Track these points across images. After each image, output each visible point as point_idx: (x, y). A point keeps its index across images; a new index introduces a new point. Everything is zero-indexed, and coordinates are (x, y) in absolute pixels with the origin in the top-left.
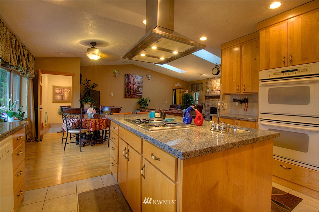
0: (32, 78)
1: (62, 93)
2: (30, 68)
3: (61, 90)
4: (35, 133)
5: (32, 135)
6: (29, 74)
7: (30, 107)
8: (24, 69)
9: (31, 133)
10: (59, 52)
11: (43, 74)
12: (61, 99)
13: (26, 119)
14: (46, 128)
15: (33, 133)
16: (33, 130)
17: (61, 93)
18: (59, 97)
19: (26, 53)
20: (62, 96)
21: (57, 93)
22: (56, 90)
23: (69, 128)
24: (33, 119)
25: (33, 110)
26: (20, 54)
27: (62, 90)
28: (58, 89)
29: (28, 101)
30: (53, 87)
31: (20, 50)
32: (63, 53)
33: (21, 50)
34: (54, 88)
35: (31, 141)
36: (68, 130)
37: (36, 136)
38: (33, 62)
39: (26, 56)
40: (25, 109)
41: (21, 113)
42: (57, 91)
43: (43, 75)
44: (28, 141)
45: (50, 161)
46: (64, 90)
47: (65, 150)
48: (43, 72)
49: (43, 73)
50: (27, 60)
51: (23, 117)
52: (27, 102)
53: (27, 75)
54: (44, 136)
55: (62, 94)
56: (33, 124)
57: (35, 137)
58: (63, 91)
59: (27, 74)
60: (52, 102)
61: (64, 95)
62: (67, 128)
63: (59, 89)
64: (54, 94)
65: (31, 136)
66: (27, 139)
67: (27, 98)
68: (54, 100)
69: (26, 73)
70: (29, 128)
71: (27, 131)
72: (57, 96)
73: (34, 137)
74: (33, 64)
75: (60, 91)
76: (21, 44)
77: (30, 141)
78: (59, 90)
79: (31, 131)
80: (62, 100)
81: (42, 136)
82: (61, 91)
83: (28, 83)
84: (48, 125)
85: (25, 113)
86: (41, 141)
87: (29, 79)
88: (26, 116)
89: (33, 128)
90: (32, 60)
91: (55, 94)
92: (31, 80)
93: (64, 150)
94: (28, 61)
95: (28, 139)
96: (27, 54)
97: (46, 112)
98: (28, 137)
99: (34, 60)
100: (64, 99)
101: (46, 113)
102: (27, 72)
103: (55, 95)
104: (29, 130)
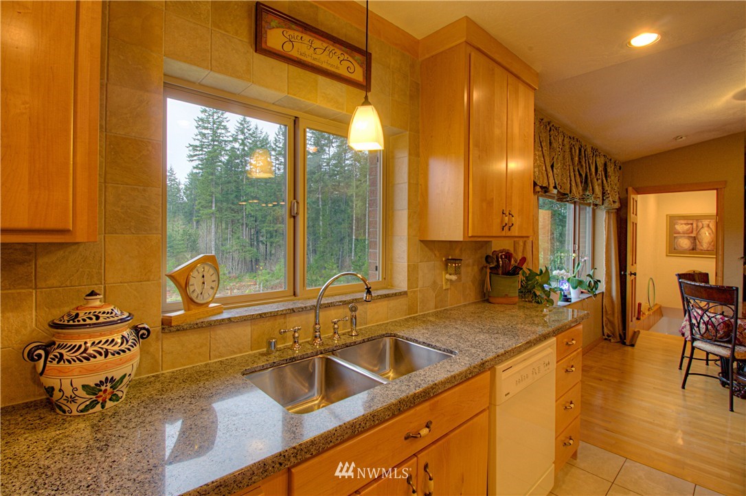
0: (613, 209)
1: (695, 232)
2: (608, 192)
3: (692, 224)
4: (620, 325)
5: (614, 328)
6: (606, 204)
7: (611, 269)
8: (595, 198)
9: (612, 323)
10: (676, 138)
11: (639, 196)
12: (691, 248)
13: (603, 293)
14: (649, 315)
15: (617, 326)
16: (616, 318)
17: (692, 232)
18: (685, 243)
19: (600, 161)
20: (695, 238)
21: (679, 233)
22: (676, 226)
23: (698, 336)
24: (617, 296)
25: (617, 275)
26: (588, 171)
27: (695, 225)
28: (682, 222)
29: (606, 257)
30: (670, 217)
31: (589, 162)
32: (686, 136)
33: (591, 162)
34: (672, 220)
35: (612, 341)
36: (693, 340)
37: (621, 332)
38: (617, 174)
39: (600, 169)
40: (601, 275)
41: (592, 283)
42: (681, 227)
43: (639, 198)
44: (606, 339)
45: (642, 400)
46: (700, 224)
47: (686, 387)
48: (640, 191)
49: (639, 193)
50: (604, 176)
51: (596, 289)
52: (604, 259)
53: (603, 207)
54: (640, 335)
55: (693, 235)
56: (616, 306)
57: (620, 335)
58: (697, 226)
59: (603, 204)
60: (667, 256)
61: (699, 237)
62: (692, 334)
63: (685, 222)
64: (672, 235)
65: (611, 329)
66: (604, 335)
67: (604, 250)
68: (673, 250)
69: (601, 202)
70: (609, 312)
71: (604, 317)
72: (680, 240)
73: (618, 335)
74: (616, 181)
75: (686, 227)
76: (589, 150)
77: (610, 340)
78: (685, 224)
79: (611, 319)
80: (694, 250)
81: (636, 334)
82: (690, 226)
83: (607, 221)
84: (654, 309)
85: (600, 281)
86: (633, 345)
87: (608, 212)
88: (602, 287)
89: (616, 315)
90: (615, 173)
91: (675, 235)
92: (612, 215)
93: (683, 387)
94: (604, 178)
95: (606, 334)
96: (603, 162)
97: (651, 279)
98: (606, 331)
99: (620, 168)
100: (699, 247)
101: (651, 283)
102: (603, 200)
103: (675, 237)
104: (608, 317)
